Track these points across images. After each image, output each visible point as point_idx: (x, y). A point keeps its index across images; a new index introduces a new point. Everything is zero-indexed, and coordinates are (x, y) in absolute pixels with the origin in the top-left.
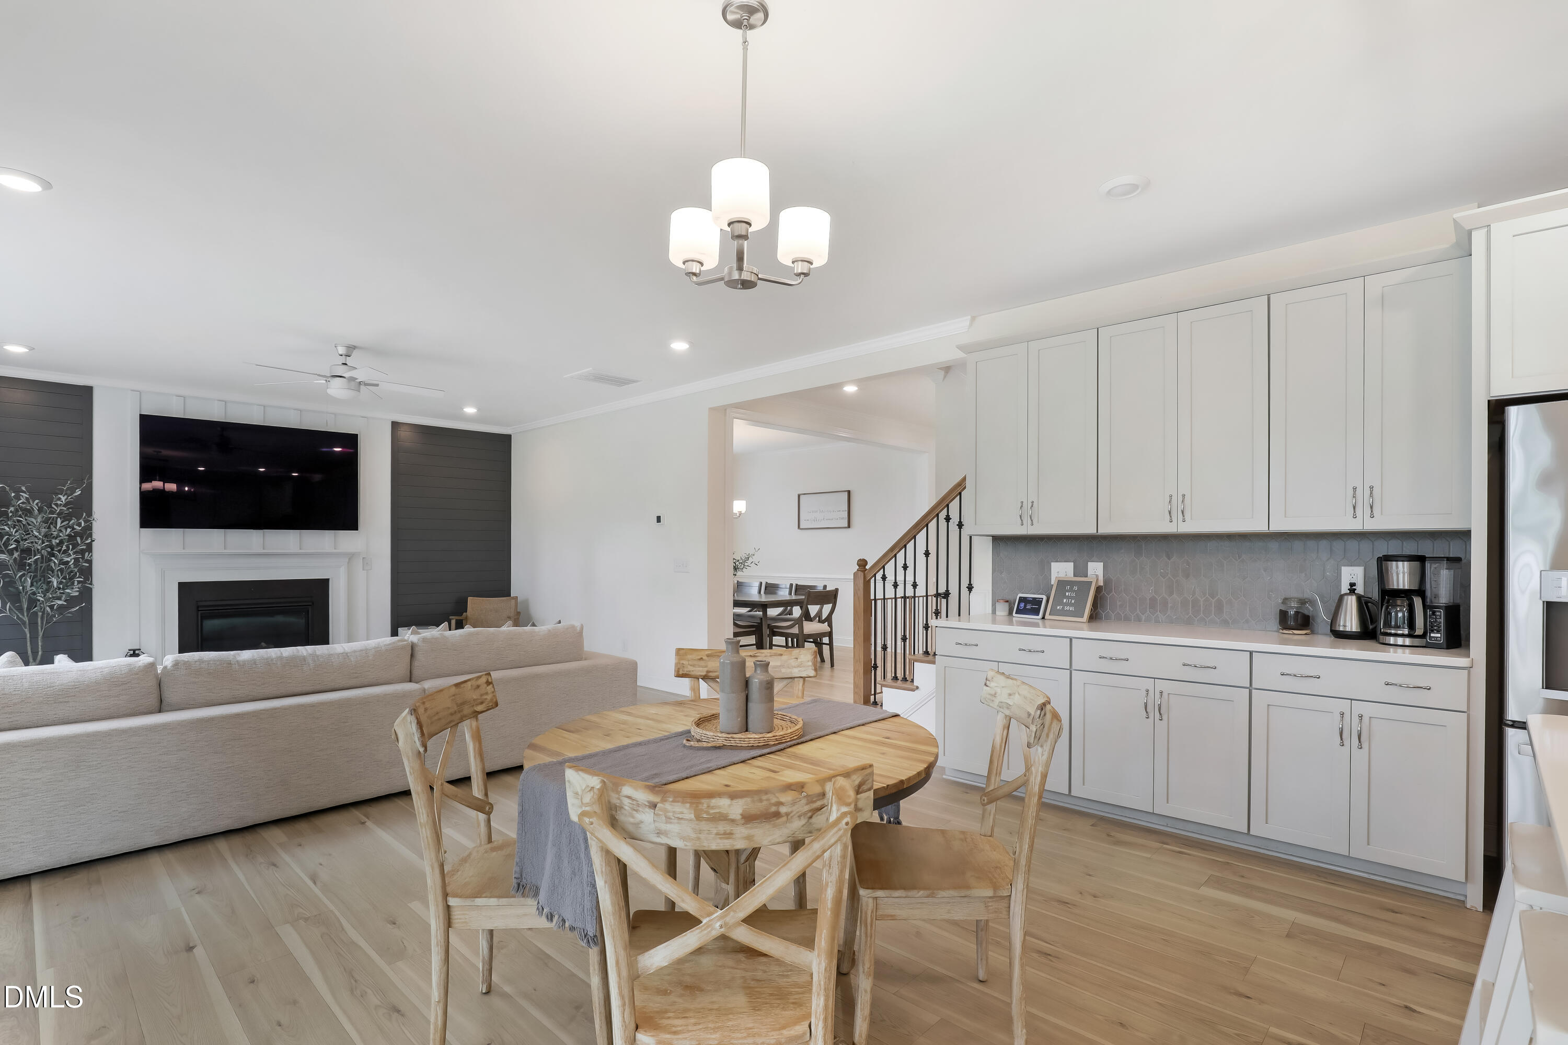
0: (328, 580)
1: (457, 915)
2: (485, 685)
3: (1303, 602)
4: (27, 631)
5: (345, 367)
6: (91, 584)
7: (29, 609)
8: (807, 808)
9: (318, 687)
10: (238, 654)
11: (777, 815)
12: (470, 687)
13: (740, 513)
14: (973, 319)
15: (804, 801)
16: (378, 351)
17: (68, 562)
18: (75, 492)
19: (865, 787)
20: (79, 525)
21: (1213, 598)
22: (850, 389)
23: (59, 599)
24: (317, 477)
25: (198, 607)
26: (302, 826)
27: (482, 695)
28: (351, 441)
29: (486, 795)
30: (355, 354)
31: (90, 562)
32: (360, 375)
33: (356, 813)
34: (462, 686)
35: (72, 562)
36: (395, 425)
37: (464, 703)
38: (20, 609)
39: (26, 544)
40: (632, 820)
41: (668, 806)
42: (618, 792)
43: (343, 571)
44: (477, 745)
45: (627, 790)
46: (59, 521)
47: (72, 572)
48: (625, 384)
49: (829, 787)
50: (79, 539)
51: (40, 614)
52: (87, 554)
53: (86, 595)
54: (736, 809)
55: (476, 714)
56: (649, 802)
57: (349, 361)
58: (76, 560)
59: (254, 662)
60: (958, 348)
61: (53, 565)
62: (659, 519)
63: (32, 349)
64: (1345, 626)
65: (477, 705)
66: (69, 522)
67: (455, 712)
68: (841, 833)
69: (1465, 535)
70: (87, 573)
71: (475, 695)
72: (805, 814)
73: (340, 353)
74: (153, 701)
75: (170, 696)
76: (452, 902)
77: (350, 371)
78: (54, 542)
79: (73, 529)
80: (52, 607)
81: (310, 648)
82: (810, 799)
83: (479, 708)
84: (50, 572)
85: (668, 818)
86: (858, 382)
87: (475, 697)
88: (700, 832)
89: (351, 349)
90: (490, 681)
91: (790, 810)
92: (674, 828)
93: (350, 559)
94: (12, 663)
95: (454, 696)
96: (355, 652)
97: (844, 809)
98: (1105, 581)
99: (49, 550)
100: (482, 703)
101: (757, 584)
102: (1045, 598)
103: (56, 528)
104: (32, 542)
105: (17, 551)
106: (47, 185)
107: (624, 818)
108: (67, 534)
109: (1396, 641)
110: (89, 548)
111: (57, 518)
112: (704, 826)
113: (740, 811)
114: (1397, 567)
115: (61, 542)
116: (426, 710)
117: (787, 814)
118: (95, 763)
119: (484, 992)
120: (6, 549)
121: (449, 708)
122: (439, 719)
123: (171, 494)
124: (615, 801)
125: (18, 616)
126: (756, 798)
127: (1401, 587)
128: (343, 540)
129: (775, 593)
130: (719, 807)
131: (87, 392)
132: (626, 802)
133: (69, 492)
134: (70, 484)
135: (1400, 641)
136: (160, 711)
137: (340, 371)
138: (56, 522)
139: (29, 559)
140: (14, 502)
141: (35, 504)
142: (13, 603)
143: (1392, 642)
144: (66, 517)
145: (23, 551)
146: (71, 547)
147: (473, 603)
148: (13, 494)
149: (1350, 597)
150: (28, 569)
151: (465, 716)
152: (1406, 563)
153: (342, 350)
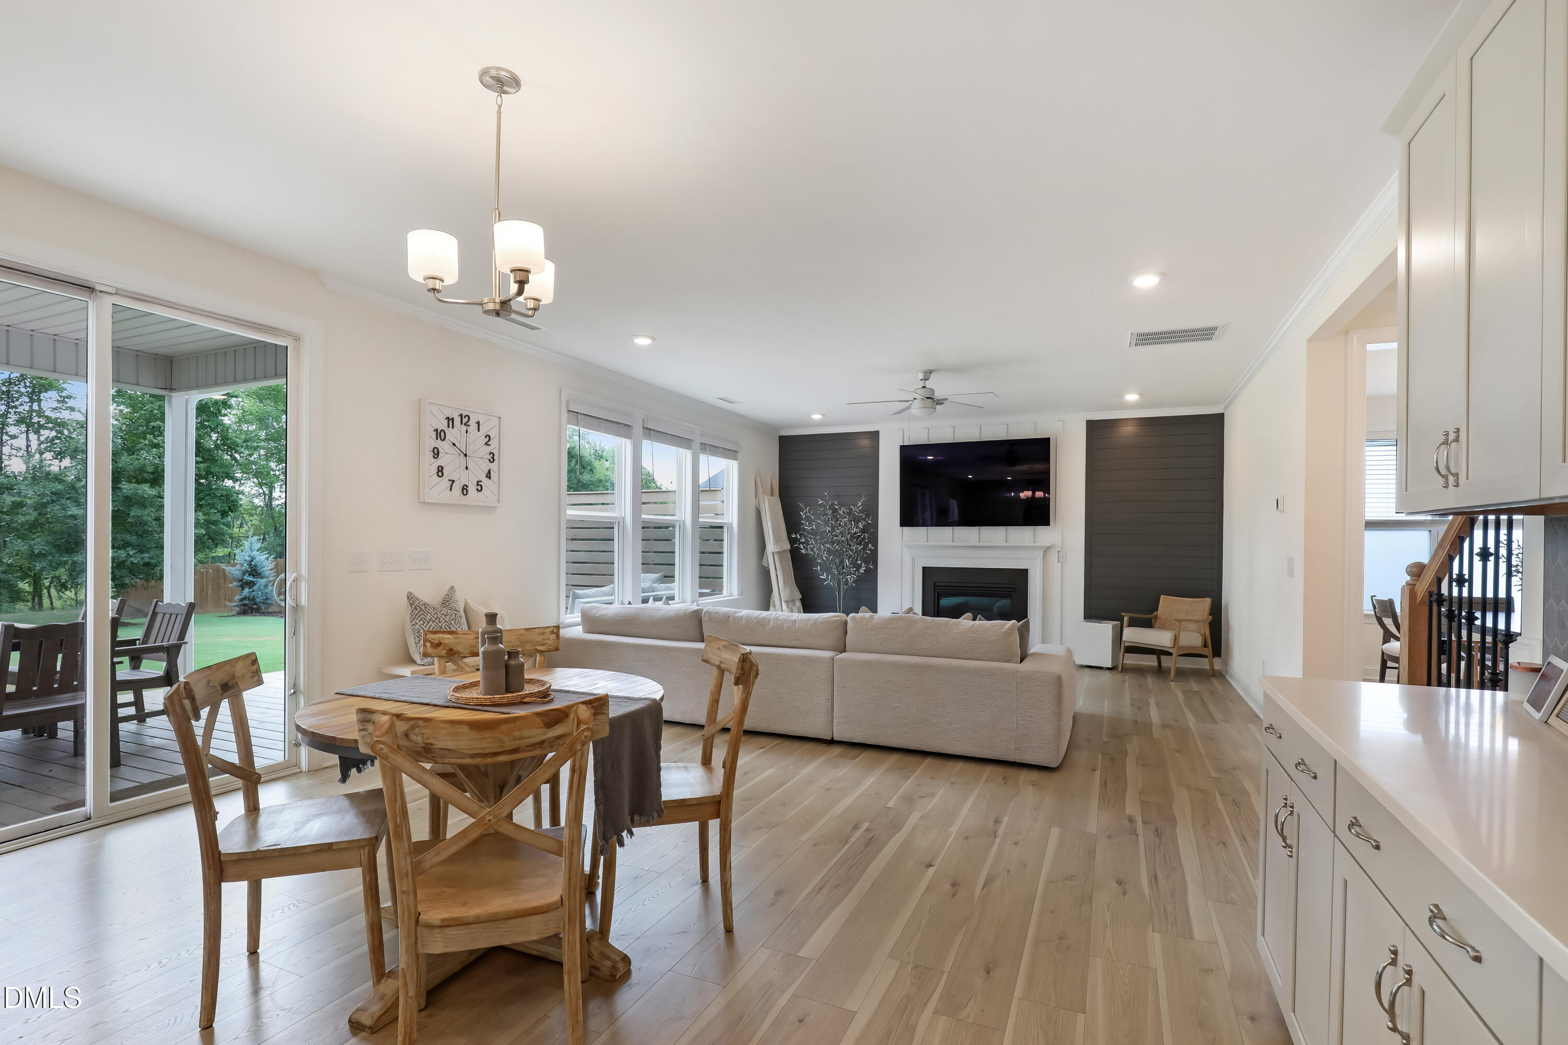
0: (1027, 570)
2: (550, 634)
5: (923, 389)
20: (863, 525)
25: (935, 587)
36: (1090, 424)
43: (1039, 563)
62: (1277, 504)
73: (920, 378)
78: (848, 537)
79: (859, 528)
87: (538, 640)
93: (1045, 552)
99: (847, 542)
108: (855, 531)
121: (511, 642)
153: (921, 376)
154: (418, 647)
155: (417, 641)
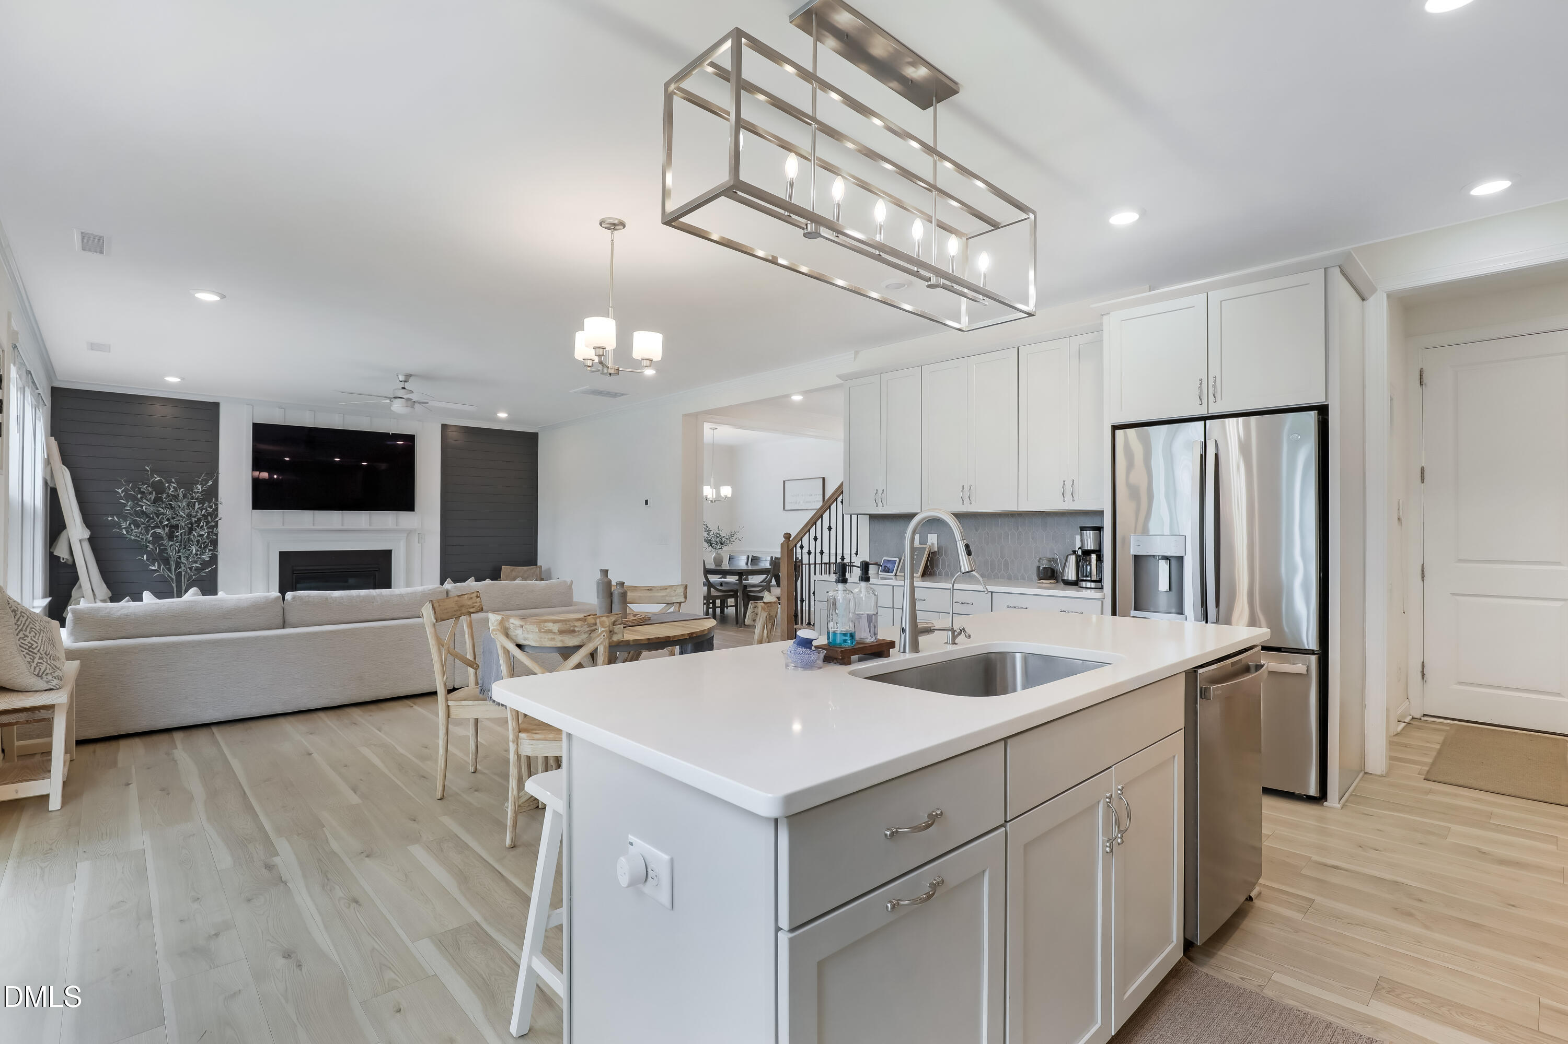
0: (391, 551)
1: (452, 710)
2: (476, 598)
3: (1049, 560)
4: (174, 585)
5: (404, 390)
6: (217, 552)
7: (175, 570)
8: (588, 629)
9: (383, 617)
10: (332, 593)
11: (574, 631)
12: (466, 598)
13: (726, 497)
14: (857, 353)
15: (586, 626)
16: (427, 377)
17: (203, 535)
18: (208, 483)
19: (617, 623)
20: (211, 507)
21: (1003, 559)
22: (797, 398)
23: (196, 562)
24: (383, 466)
25: (293, 571)
26: (372, 707)
27: (473, 603)
28: (410, 439)
29: (475, 658)
30: (411, 379)
31: (216, 535)
32: (414, 397)
33: (408, 702)
34: (462, 597)
35: (206, 535)
36: (444, 427)
37: (461, 606)
38: (170, 570)
39: (174, 522)
40: (514, 634)
41: (527, 626)
42: (509, 622)
43: (402, 544)
44: (470, 631)
45: (512, 620)
46: (197, 504)
47: (205, 542)
48: (620, 396)
49: (598, 621)
50: (209, 518)
51: (183, 573)
52: (215, 529)
53: (214, 560)
54: (555, 628)
55: (470, 613)
56: (520, 625)
57: (407, 386)
58: (208, 533)
59: (341, 598)
60: (838, 377)
61: (192, 537)
62: (646, 502)
63: (183, 379)
64: (1068, 576)
65: (470, 608)
66: (203, 506)
67: (457, 610)
68: (602, 640)
69: (1100, 513)
70: (215, 543)
71: (470, 603)
72: (587, 632)
73: (401, 380)
74: (279, 621)
75: (290, 618)
76: (450, 703)
77: (407, 394)
78: (194, 520)
79: (207, 510)
80: (191, 569)
81: (378, 591)
82: (589, 625)
83: (472, 610)
84: (191, 542)
85: (528, 632)
86: (805, 393)
88: (541, 638)
89: (408, 377)
90: (479, 595)
91: (580, 629)
92: (530, 636)
93: (408, 535)
94: (196, 594)
95: (457, 601)
96: (408, 594)
97: (603, 629)
98: (939, 548)
99: (190, 526)
100: (473, 607)
101: (745, 557)
102: (897, 560)
103: (194, 509)
104: (179, 520)
105: (167, 527)
106: (223, 297)
107: (511, 633)
108: (202, 513)
109: (1086, 585)
110: (216, 526)
111: (195, 502)
112: (543, 635)
113: (557, 629)
114: (1087, 534)
115: (199, 520)
116: (439, 605)
117: (579, 631)
118: (247, 657)
119: (472, 771)
120: (161, 524)
121: (453, 608)
122: (448, 612)
123: (264, 480)
124: (507, 626)
125: (168, 575)
126: (564, 623)
127: (1089, 548)
128: (403, 519)
129: (757, 565)
130: (548, 627)
131: (216, 406)
132: (512, 625)
133: (204, 483)
134: (204, 476)
135: (1089, 585)
136: (284, 627)
137: (401, 393)
138: (194, 505)
139: (177, 532)
140: (167, 491)
141: (181, 493)
142: (165, 566)
143: (1084, 586)
144: (202, 502)
145: (172, 527)
146: (205, 524)
147: (504, 569)
148: (167, 485)
149: (1072, 556)
150: (176, 540)
151: (463, 613)
152: (1091, 532)
153: (401, 378)
154: (33, 667)
155: (30, 660)
